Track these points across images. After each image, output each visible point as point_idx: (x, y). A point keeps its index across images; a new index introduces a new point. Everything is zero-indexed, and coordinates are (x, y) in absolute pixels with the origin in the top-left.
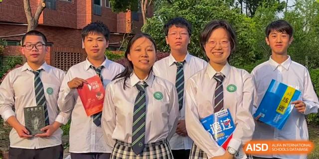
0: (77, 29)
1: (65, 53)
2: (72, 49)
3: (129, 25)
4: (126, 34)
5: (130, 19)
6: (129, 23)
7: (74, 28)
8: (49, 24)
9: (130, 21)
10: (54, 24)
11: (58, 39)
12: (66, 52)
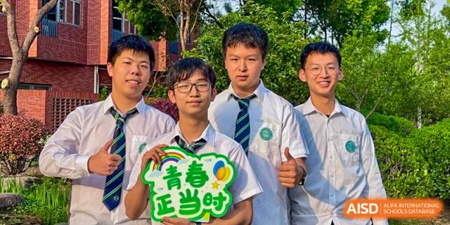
0: (86, 65)
1: (68, 100)
2: (78, 94)
3: (163, 60)
4: (159, 72)
5: (165, 52)
6: (163, 57)
7: (83, 63)
8: (44, 57)
9: (165, 54)
10: (52, 58)
11: (58, 79)
12: (68, 98)
